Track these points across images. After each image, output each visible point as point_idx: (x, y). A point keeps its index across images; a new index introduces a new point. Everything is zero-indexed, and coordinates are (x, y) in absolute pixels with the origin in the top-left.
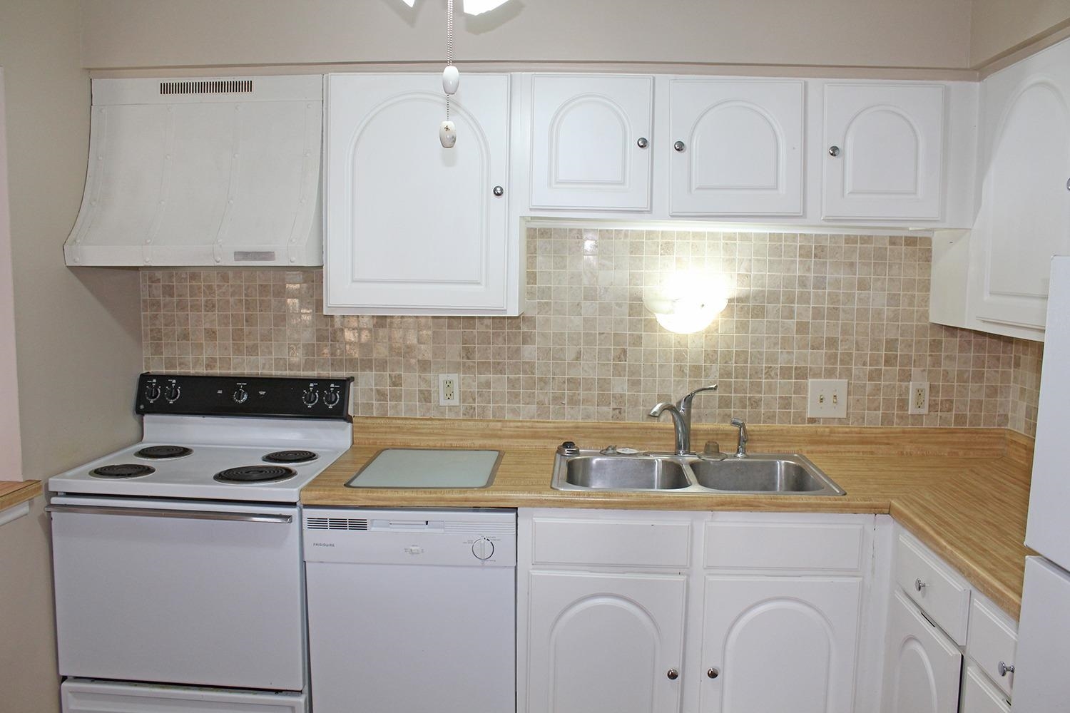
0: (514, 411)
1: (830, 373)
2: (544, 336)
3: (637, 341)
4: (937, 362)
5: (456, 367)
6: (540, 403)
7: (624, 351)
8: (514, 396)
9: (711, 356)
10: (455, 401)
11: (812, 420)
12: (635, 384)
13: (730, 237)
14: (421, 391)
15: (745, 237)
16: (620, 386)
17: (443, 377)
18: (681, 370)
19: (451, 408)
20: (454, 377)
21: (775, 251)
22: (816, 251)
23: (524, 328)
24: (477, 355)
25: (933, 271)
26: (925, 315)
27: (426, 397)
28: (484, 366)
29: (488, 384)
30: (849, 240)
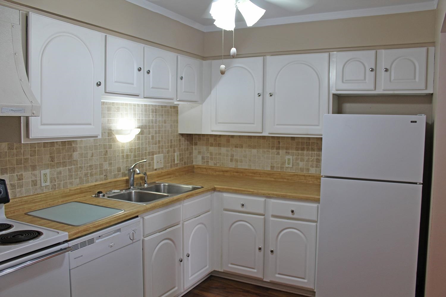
0: (71, 183)
1: (159, 153)
2: (81, 148)
3: (110, 146)
4: (180, 146)
5: (47, 166)
6: (80, 178)
7: (107, 151)
8: (71, 176)
9: (131, 150)
10: (48, 183)
11: (156, 170)
12: (110, 164)
13: (135, 105)
14: (32, 181)
15: (138, 105)
16: (106, 166)
17: (43, 172)
18: (123, 156)
19: (46, 186)
20: (48, 171)
21: (146, 111)
22: (155, 110)
23: (73, 145)
24: (56, 159)
25: (179, 117)
26: (177, 131)
27: (34, 183)
28: (59, 164)
29: (60, 173)
30: (162, 107)
